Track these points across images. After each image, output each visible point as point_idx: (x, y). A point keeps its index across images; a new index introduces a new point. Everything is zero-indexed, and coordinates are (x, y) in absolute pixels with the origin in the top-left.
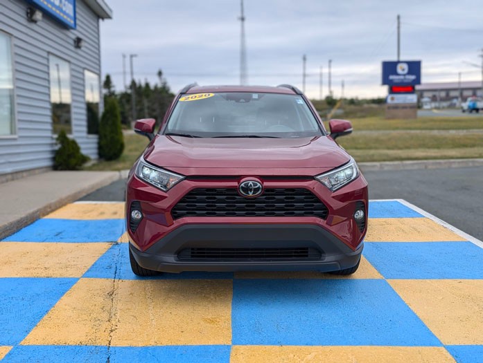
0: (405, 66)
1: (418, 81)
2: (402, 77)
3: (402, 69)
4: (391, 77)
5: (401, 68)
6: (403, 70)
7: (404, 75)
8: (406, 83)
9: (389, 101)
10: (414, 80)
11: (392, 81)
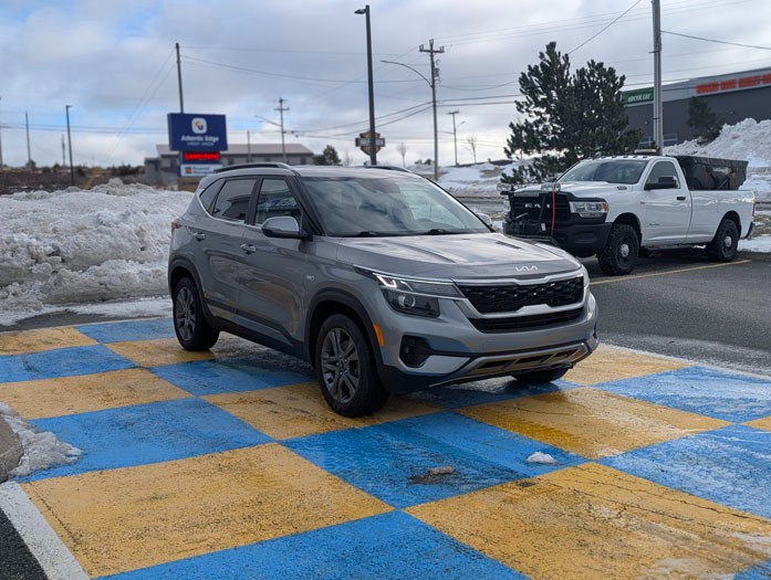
0: (203, 122)
1: (223, 144)
2: (200, 139)
3: (198, 126)
4: (183, 138)
5: (197, 123)
6: (201, 128)
7: (203, 135)
8: (206, 147)
9: (183, 173)
10: (216, 143)
11: (185, 142)
